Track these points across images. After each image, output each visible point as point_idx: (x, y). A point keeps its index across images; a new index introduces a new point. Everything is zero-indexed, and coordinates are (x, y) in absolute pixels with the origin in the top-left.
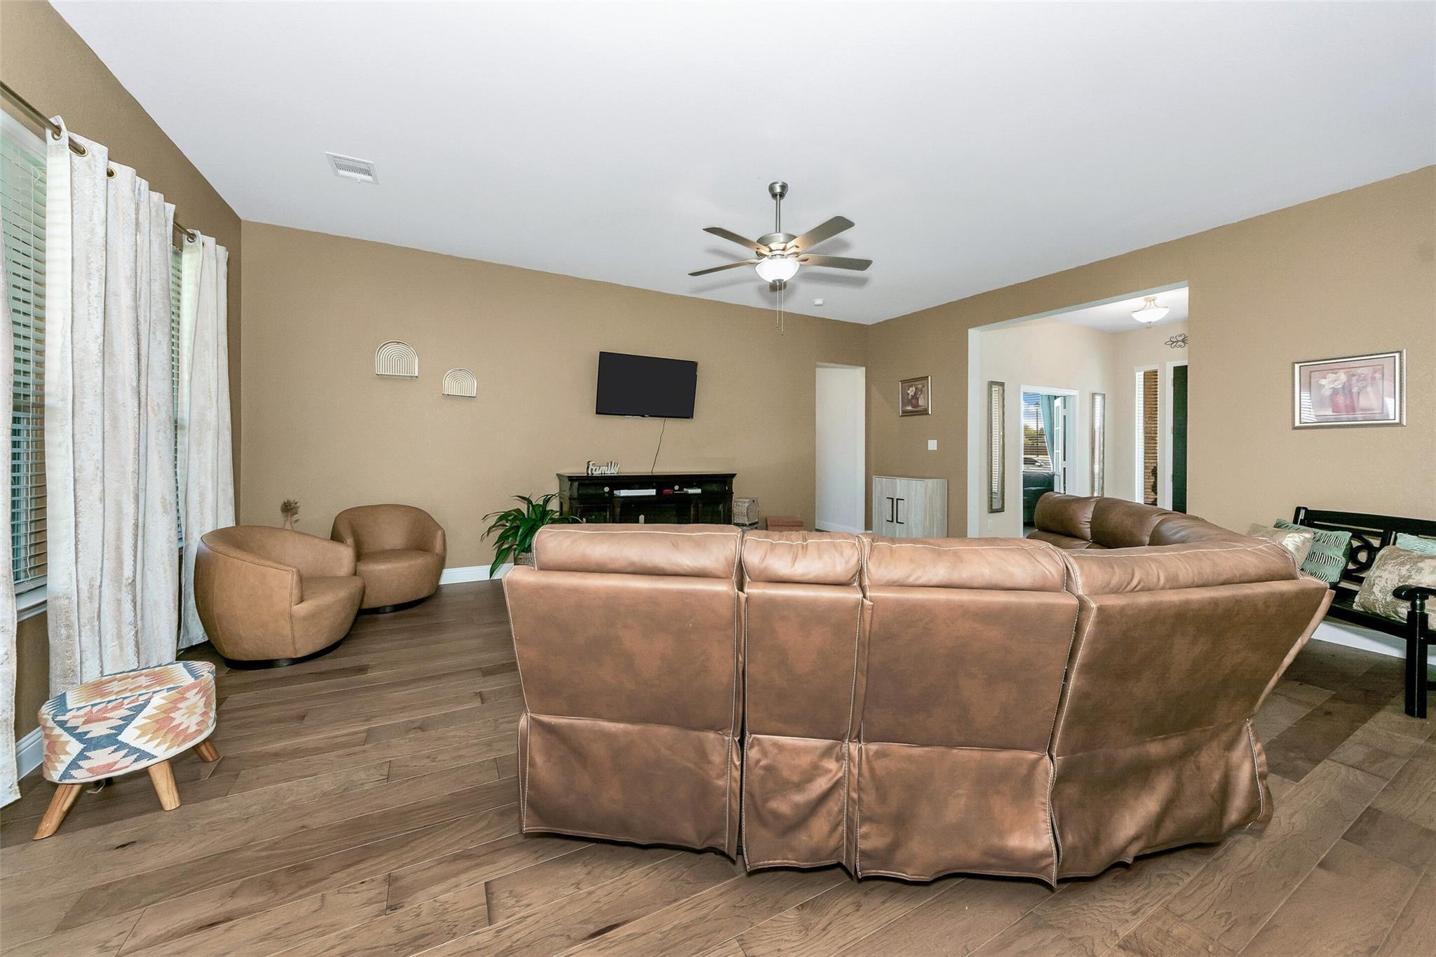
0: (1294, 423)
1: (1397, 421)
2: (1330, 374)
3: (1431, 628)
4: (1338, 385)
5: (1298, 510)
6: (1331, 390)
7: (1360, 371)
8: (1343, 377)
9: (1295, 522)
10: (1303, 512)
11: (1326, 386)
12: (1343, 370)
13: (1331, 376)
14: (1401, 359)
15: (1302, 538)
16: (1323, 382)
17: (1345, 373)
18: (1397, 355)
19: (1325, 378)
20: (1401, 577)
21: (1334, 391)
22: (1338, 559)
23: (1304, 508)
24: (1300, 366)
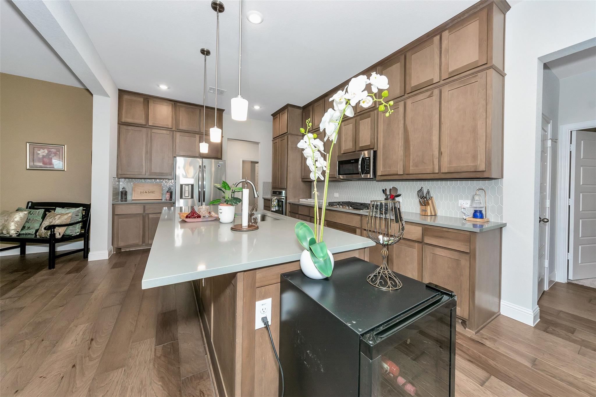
0: (27, 167)
1: (63, 169)
2: (41, 150)
3: (57, 238)
4: (45, 154)
5: (28, 203)
6: (42, 156)
7: (52, 150)
8: (46, 151)
9: (27, 208)
10: (30, 204)
11: (40, 154)
12: (47, 149)
13: (42, 150)
14: (64, 148)
15: (23, 214)
16: (39, 152)
17: (47, 150)
18: (64, 146)
19: (40, 151)
20: (50, 222)
21: (43, 156)
22: (39, 220)
23: (31, 202)
24: (30, 144)
